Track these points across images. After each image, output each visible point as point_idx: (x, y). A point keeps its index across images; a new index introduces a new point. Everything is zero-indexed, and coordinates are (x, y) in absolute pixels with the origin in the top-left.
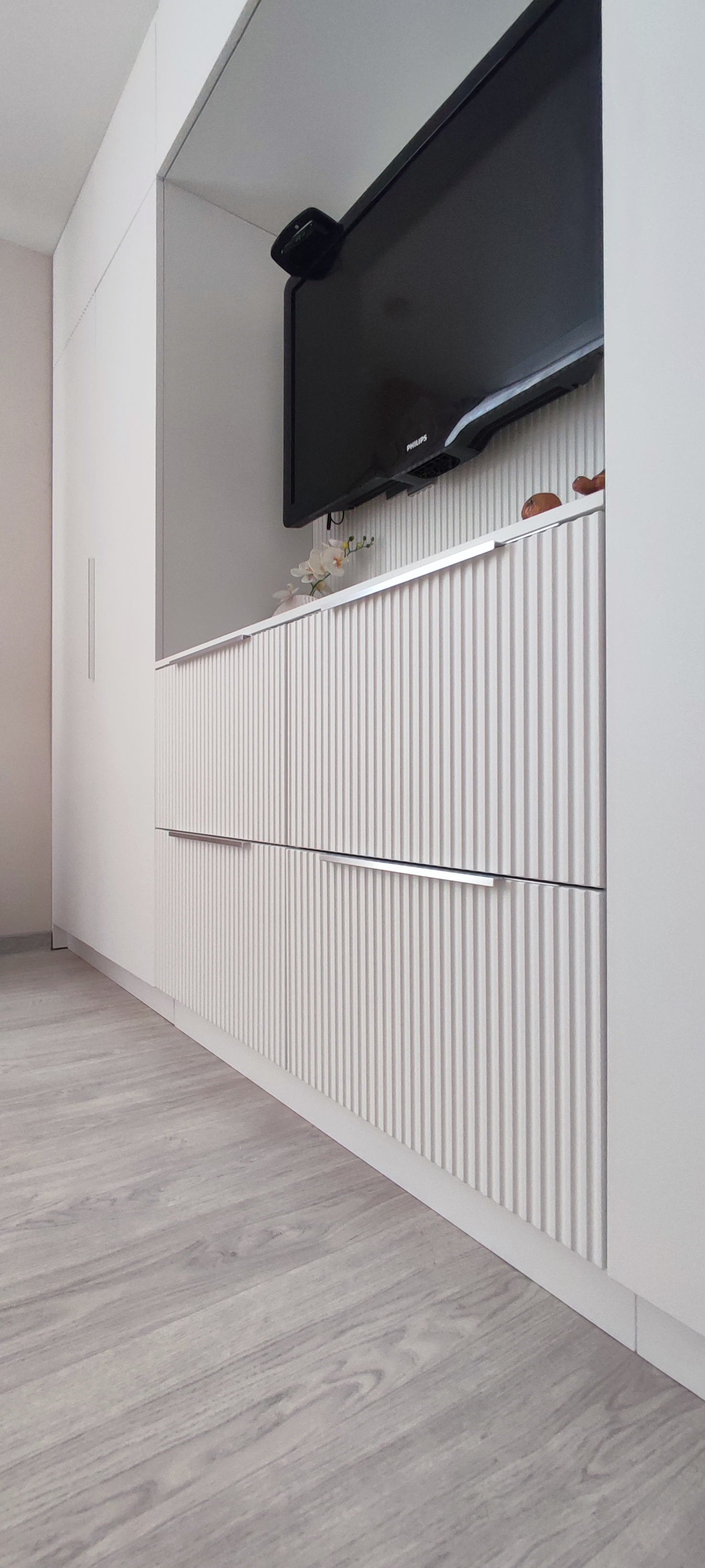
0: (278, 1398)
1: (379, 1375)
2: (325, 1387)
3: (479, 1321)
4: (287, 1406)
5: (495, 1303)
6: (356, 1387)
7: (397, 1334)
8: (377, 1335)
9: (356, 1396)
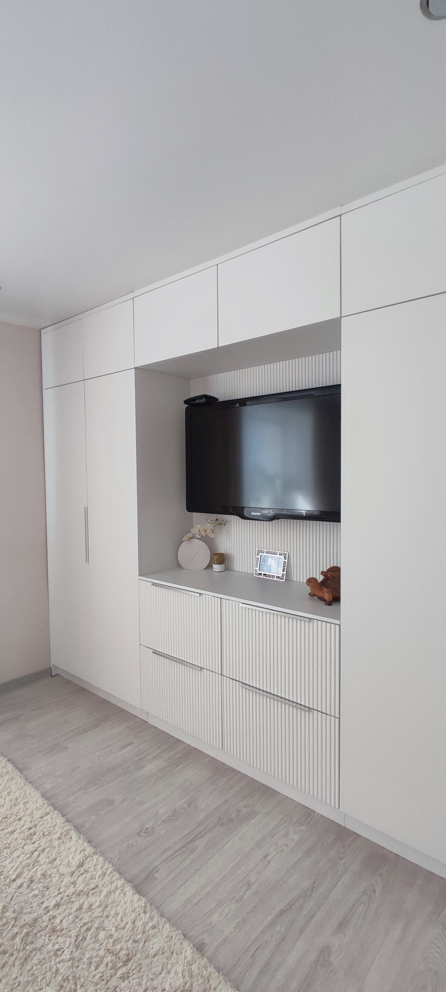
0: (266, 856)
1: (287, 845)
2: (276, 851)
3: (306, 826)
4: (269, 858)
5: (308, 820)
6: (283, 849)
7: (286, 835)
8: (282, 835)
9: (284, 852)
